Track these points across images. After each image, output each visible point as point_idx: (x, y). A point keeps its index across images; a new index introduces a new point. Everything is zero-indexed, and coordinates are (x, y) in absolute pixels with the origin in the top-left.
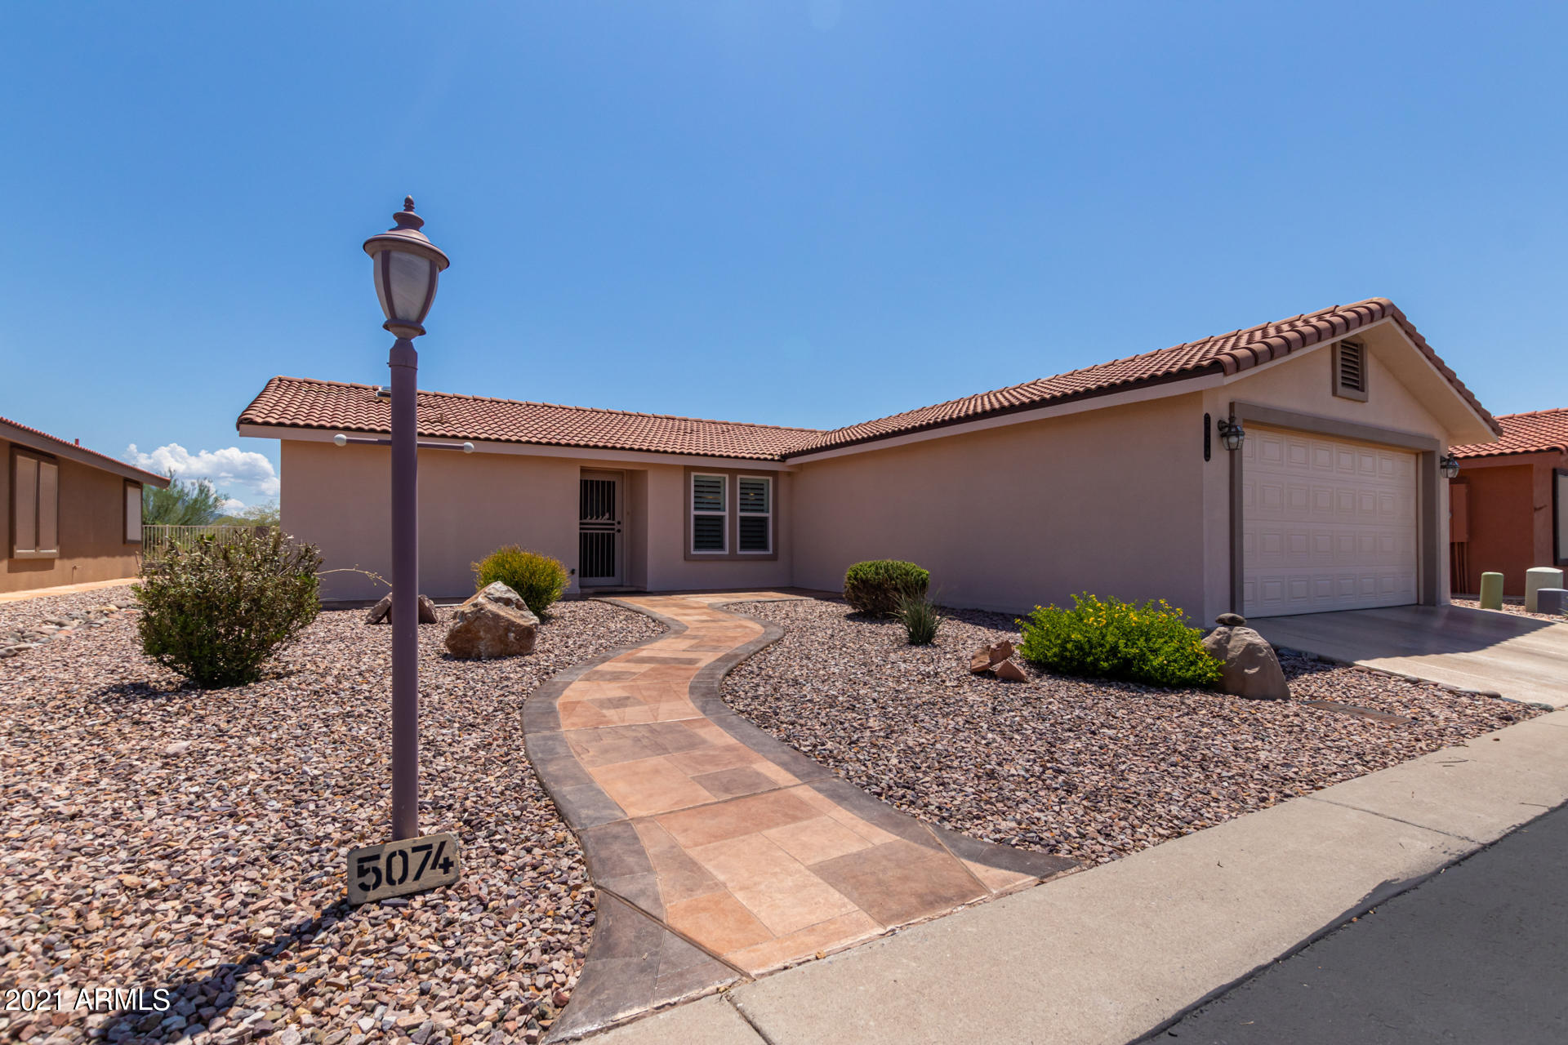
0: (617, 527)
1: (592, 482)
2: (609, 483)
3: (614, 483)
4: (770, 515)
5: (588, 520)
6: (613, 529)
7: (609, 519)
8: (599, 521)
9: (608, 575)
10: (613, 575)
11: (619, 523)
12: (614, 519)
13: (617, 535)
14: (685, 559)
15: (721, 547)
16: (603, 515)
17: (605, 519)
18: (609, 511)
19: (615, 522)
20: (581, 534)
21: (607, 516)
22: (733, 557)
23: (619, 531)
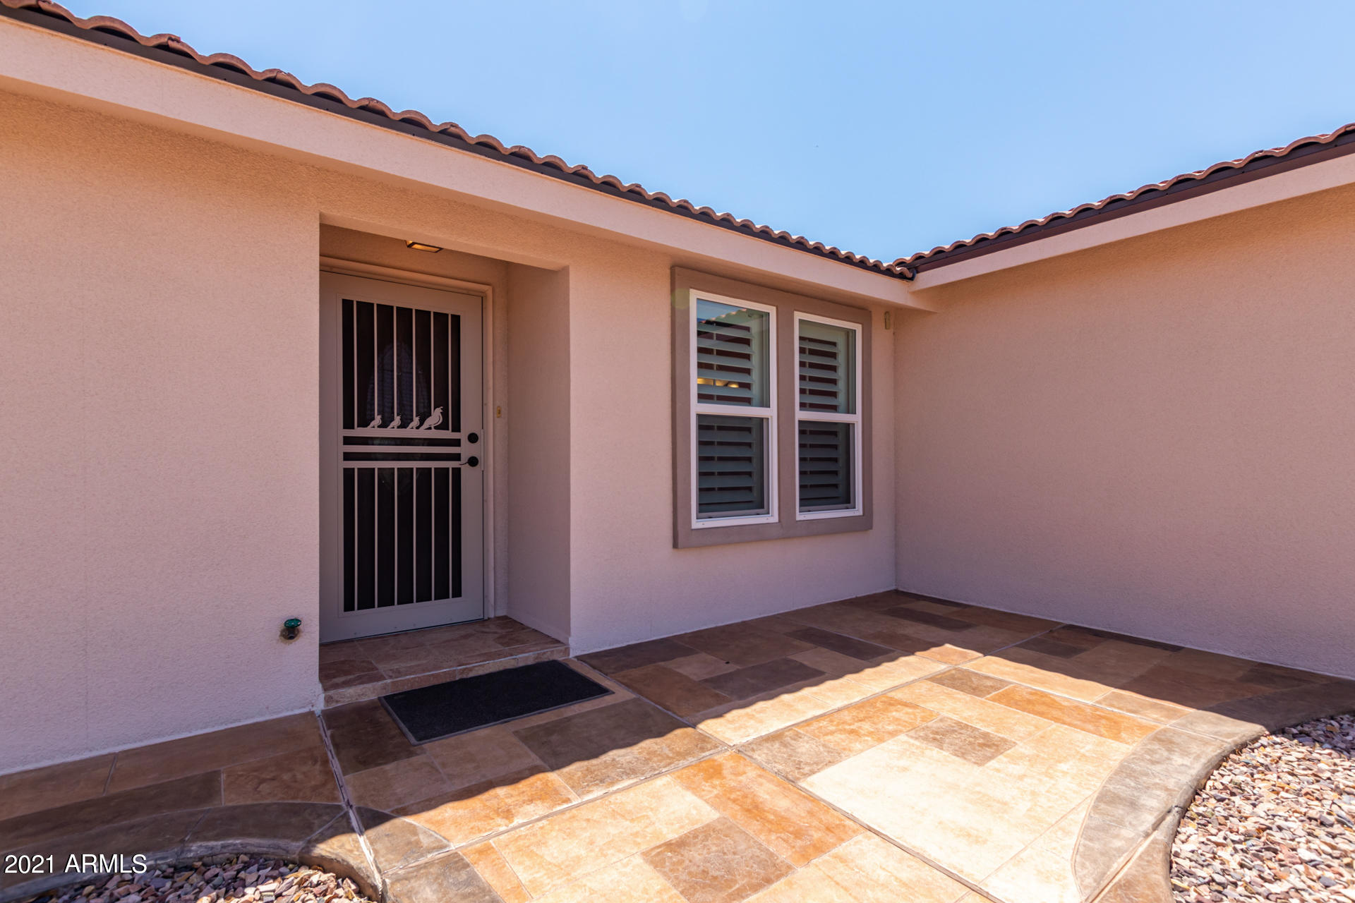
0: (466, 450)
1: (385, 310)
2: (441, 317)
3: (456, 319)
4: (856, 419)
5: (372, 431)
6: (457, 457)
7: (443, 426)
8: (409, 433)
9: (442, 595)
10: (458, 593)
11: (473, 438)
12: (457, 428)
13: (467, 473)
14: (675, 545)
15: (759, 504)
16: (424, 416)
17: (429, 428)
18: (441, 403)
19: (463, 436)
20: (348, 473)
21: (436, 416)
22: (787, 531)
23: (473, 462)
